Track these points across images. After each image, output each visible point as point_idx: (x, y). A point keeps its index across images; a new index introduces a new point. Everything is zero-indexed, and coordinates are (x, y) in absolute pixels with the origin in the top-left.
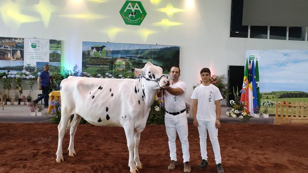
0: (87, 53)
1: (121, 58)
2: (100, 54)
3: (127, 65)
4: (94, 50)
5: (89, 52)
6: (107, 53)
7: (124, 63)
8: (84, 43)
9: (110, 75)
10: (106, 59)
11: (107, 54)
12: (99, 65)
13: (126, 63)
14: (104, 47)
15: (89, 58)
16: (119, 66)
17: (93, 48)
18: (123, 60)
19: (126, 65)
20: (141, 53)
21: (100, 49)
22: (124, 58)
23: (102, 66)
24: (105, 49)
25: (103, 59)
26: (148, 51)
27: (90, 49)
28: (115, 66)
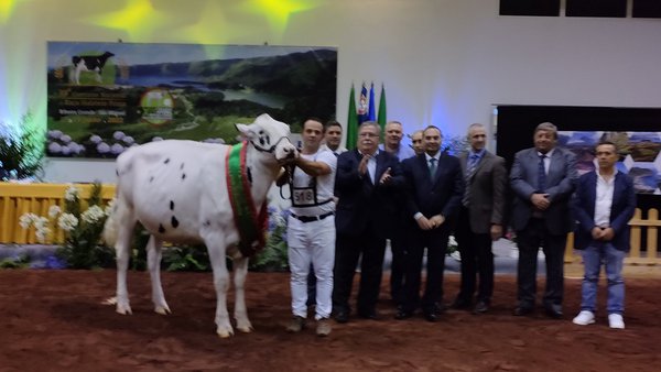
0: (59, 75)
1: (161, 87)
2: (99, 78)
3: (178, 108)
4: (82, 65)
5: (66, 71)
6: (118, 71)
7: (168, 102)
8: (53, 47)
9: (129, 139)
10: (116, 91)
11: (118, 75)
12: (95, 108)
13: (174, 100)
14: (108, 55)
15: (66, 88)
16: (153, 110)
17: (76, 60)
18: (166, 92)
19: (174, 109)
20: (219, 72)
21: (96, 61)
22: (168, 87)
23: (102, 113)
24: (112, 62)
25: (108, 91)
26: (239, 65)
27: (69, 62)
28: (143, 111)
